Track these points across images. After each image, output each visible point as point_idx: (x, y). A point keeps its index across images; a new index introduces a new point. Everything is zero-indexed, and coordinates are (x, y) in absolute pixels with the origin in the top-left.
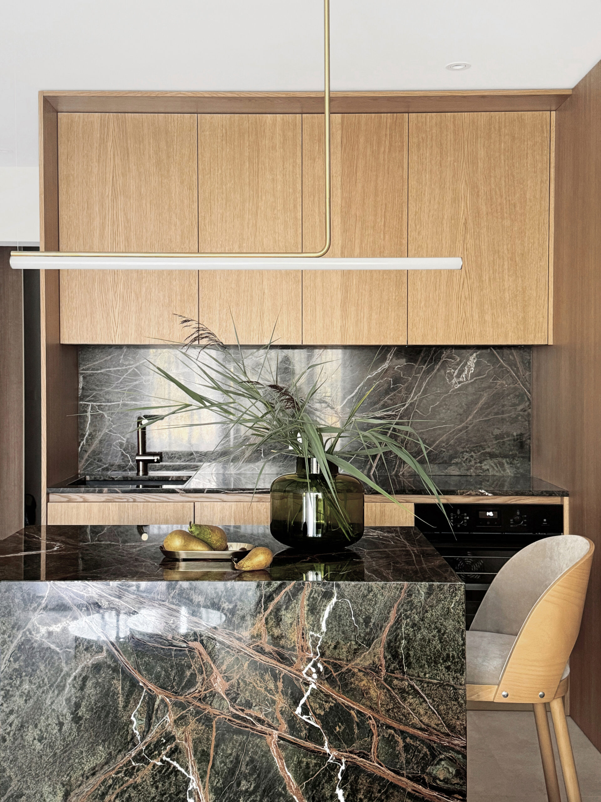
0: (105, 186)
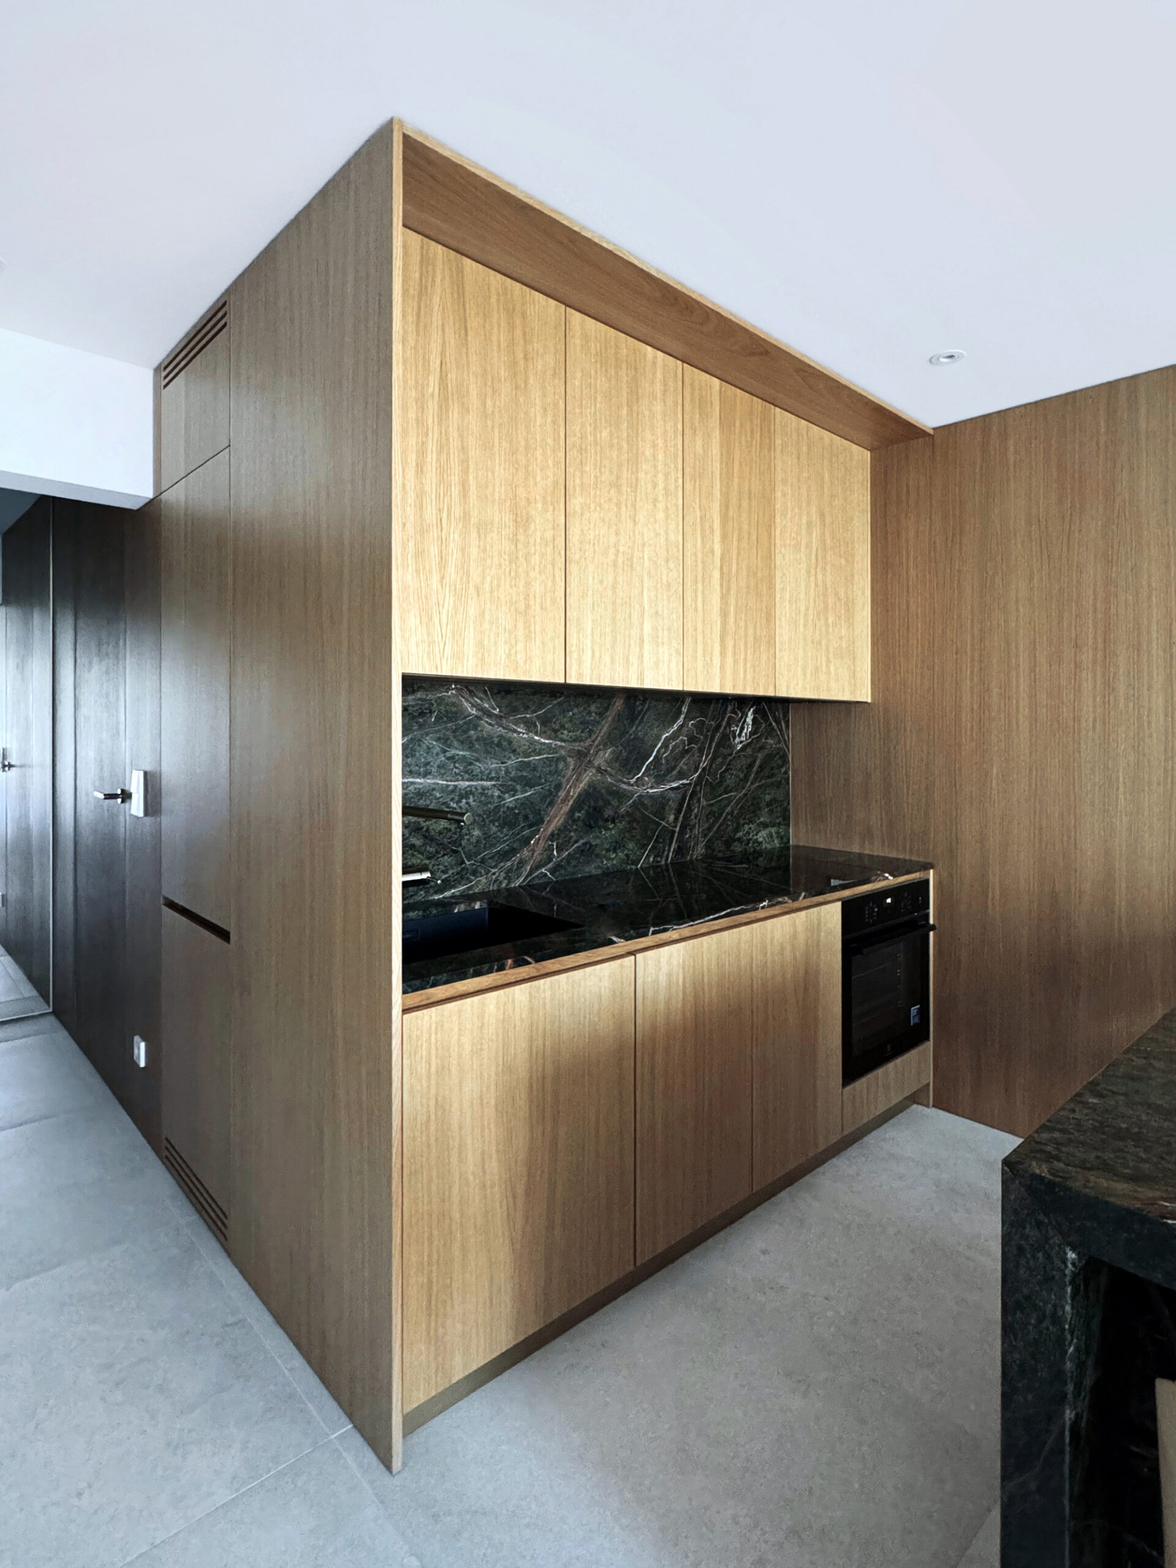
0: (429, 375)
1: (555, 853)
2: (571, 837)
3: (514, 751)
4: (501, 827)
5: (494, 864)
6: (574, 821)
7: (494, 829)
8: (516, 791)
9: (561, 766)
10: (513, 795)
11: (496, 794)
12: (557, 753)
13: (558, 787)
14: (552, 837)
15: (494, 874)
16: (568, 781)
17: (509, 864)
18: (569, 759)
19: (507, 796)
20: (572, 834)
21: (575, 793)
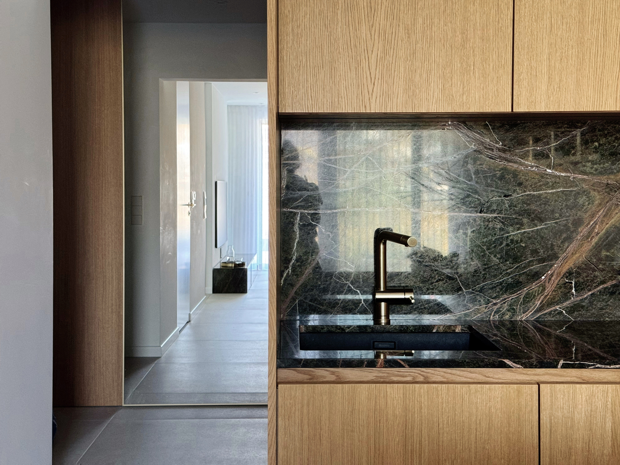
1: (573, 291)
2: (596, 277)
3: (520, 184)
4: (504, 259)
5: (495, 295)
6: (600, 260)
7: (495, 260)
8: (522, 224)
9: (582, 200)
10: (519, 229)
11: (499, 226)
12: (577, 186)
13: (578, 223)
14: (569, 274)
15: (495, 304)
16: (593, 216)
17: (514, 296)
18: (592, 193)
19: (511, 229)
20: (597, 273)
21: (601, 230)
